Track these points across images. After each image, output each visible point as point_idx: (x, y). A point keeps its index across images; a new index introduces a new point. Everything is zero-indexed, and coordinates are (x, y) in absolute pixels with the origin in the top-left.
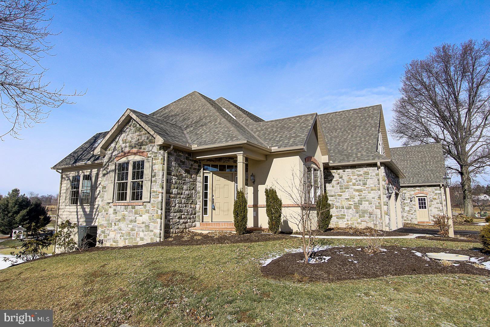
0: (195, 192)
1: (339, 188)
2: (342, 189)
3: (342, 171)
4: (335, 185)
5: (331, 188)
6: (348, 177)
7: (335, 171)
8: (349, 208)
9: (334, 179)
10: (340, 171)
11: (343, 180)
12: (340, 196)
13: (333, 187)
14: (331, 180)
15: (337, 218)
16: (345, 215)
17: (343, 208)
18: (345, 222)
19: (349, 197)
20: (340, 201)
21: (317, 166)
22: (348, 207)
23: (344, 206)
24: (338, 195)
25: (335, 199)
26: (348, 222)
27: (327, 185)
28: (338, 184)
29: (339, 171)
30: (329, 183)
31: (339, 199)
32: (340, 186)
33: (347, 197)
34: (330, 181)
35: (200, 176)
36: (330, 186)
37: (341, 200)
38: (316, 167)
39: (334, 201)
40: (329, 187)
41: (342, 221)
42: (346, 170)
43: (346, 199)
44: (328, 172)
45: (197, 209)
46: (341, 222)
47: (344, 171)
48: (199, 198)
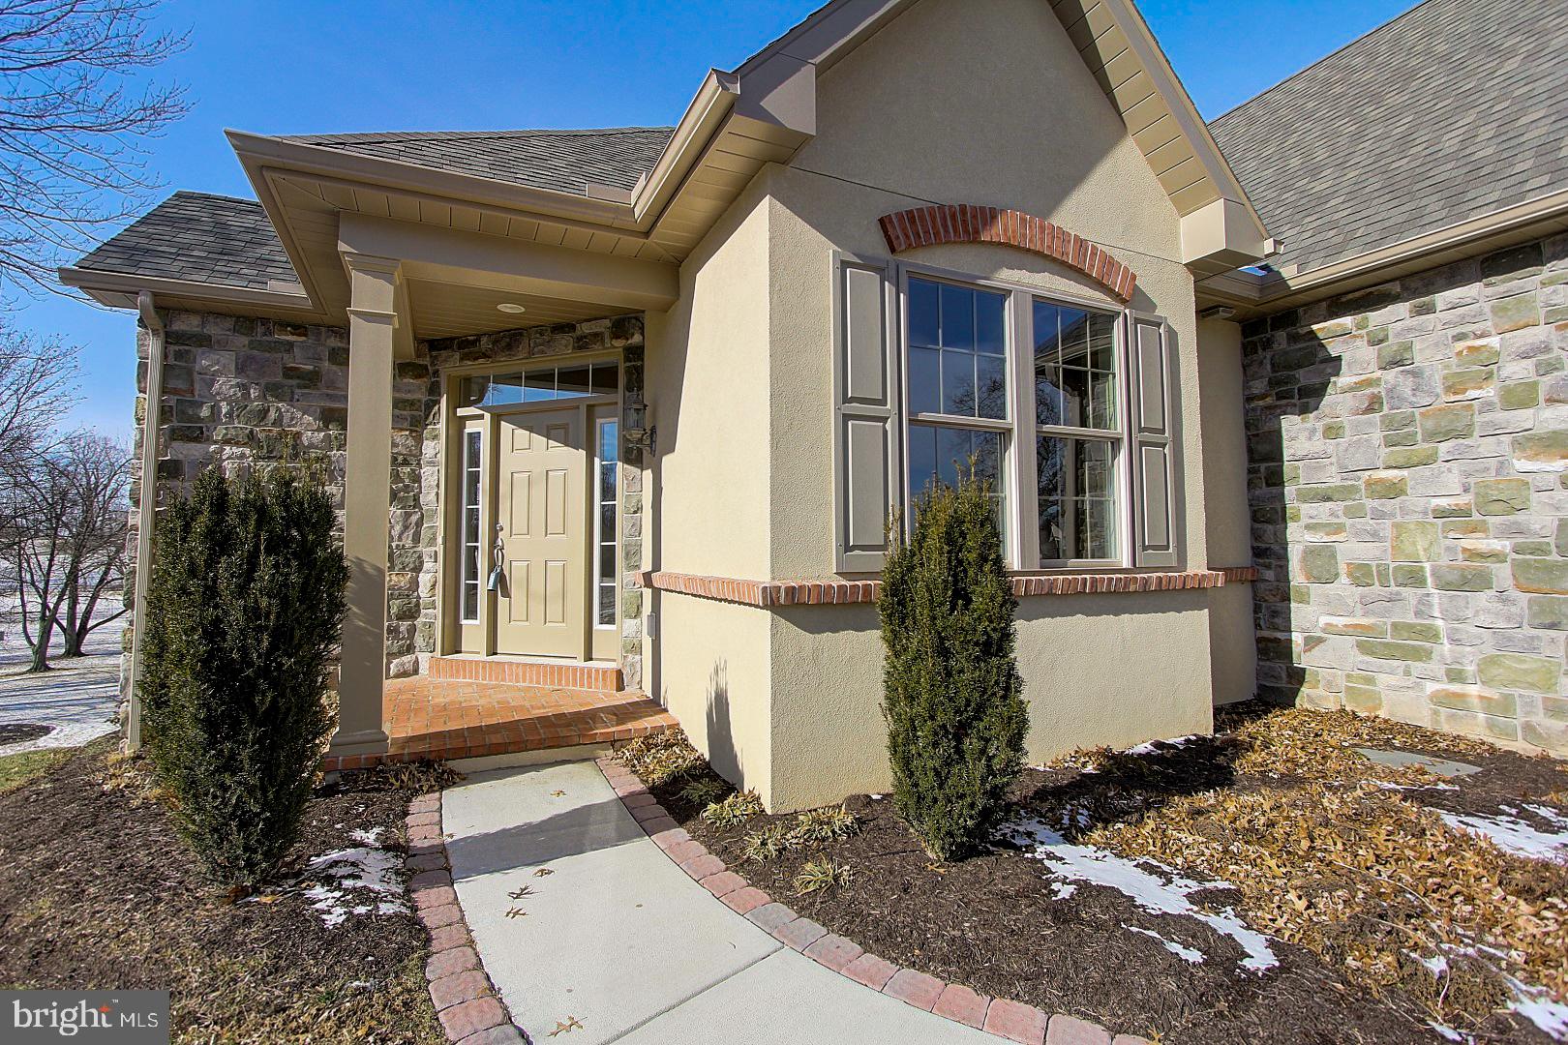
0: (408, 515)
1: (1377, 436)
2: (1409, 440)
3: (1402, 309)
4: (1346, 420)
5: (1318, 444)
6: (1461, 345)
7: (1347, 321)
8: (1468, 581)
9: (1344, 380)
10: (1394, 317)
11: (1416, 374)
12: (1394, 490)
13: (1332, 432)
14: (1318, 392)
15: (1364, 648)
16: (1430, 634)
17: (1413, 578)
18: (1431, 687)
19: (1464, 500)
20: (1386, 528)
21: (1100, 285)
22: (1453, 577)
23: (1427, 566)
24: (1369, 484)
25: (1350, 513)
26: (1455, 687)
27: (1291, 426)
28: (1370, 410)
29: (1376, 317)
30: (1304, 410)
31: (1379, 515)
32: (1388, 423)
33: (1443, 502)
34: (1308, 398)
35: (435, 437)
36: (1314, 431)
37: (1396, 525)
38: (1098, 295)
39: (1339, 528)
40: (1303, 437)
41: (1407, 673)
42: (1443, 298)
43: (1441, 514)
44: (1294, 338)
45: (423, 591)
46: (1392, 680)
47: (1429, 309)
48: (432, 541)
